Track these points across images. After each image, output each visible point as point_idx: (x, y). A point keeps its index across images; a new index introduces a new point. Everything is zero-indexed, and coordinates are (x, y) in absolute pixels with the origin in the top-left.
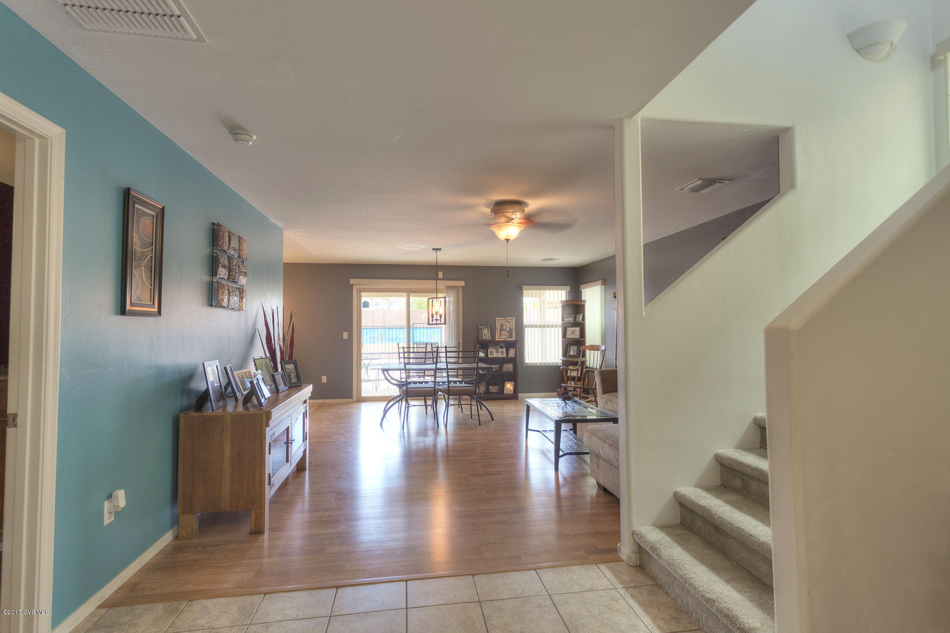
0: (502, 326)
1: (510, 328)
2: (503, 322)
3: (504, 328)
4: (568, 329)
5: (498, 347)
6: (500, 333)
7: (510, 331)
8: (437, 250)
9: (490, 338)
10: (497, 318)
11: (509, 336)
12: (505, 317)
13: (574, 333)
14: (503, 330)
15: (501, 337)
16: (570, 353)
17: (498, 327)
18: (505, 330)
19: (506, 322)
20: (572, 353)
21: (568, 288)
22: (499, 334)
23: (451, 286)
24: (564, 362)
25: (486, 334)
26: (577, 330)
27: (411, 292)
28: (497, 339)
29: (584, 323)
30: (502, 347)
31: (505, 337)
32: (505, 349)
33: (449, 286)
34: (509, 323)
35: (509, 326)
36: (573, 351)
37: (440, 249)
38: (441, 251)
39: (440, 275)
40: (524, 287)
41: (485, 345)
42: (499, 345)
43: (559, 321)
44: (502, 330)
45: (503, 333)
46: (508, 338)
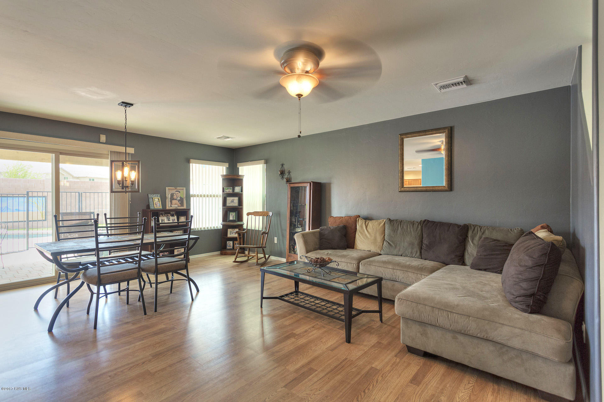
0: (172, 195)
1: (181, 197)
2: (174, 191)
3: (175, 197)
4: (228, 198)
5: (169, 215)
6: (171, 202)
7: (181, 200)
8: (127, 104)
9: (161, 207)
10: (167, 188)
11: (180, 205)
12: (176, 187)
13: (233, 202)
14: (174, 199)
15: (172, 206)
16: (229, 219)
17: (168, 196)
18: (176, 199)
19: (177, 191)
20: (231, 218)
21: (227, 165)
22: (169, 203)
23: (117, 152)
24: (223, 225)
25: (156, 203)
26: (236, 199)
27: (61, 153)
28: (167, 208)
29: (242, 194)
30: (173, 215)
31: (176, 206)
32: (176, 216)
33: (114, 152)
34: (179, 192)
35: (179, 195)
36: (232, 216)
37: (132, 105)
38: (132, 107)
39: (103, 138)
40: (191, 160)
41: (157, 214)
42: (170, 213)
43: (220, 192)
44: (172, 199)
45: (174, 201)
46: (179, 206)
